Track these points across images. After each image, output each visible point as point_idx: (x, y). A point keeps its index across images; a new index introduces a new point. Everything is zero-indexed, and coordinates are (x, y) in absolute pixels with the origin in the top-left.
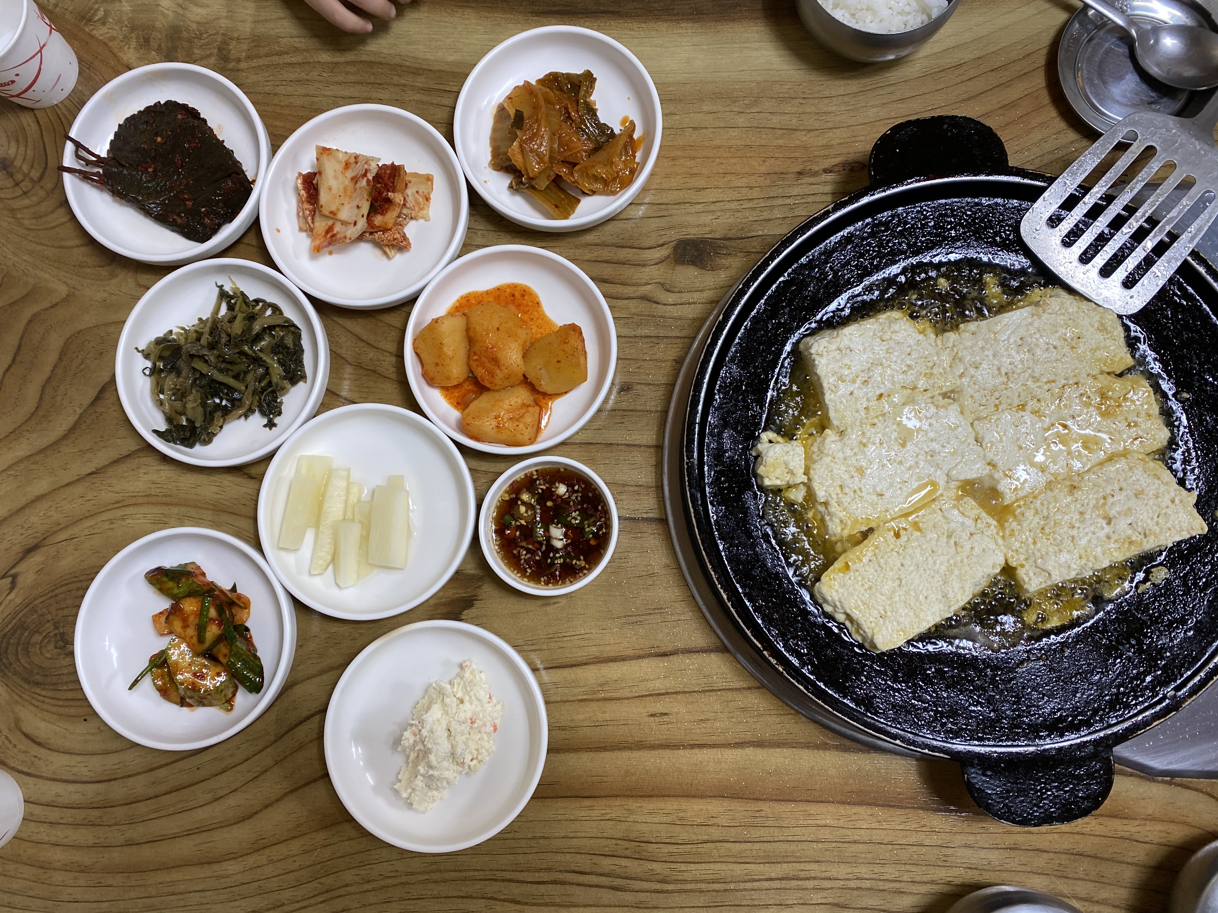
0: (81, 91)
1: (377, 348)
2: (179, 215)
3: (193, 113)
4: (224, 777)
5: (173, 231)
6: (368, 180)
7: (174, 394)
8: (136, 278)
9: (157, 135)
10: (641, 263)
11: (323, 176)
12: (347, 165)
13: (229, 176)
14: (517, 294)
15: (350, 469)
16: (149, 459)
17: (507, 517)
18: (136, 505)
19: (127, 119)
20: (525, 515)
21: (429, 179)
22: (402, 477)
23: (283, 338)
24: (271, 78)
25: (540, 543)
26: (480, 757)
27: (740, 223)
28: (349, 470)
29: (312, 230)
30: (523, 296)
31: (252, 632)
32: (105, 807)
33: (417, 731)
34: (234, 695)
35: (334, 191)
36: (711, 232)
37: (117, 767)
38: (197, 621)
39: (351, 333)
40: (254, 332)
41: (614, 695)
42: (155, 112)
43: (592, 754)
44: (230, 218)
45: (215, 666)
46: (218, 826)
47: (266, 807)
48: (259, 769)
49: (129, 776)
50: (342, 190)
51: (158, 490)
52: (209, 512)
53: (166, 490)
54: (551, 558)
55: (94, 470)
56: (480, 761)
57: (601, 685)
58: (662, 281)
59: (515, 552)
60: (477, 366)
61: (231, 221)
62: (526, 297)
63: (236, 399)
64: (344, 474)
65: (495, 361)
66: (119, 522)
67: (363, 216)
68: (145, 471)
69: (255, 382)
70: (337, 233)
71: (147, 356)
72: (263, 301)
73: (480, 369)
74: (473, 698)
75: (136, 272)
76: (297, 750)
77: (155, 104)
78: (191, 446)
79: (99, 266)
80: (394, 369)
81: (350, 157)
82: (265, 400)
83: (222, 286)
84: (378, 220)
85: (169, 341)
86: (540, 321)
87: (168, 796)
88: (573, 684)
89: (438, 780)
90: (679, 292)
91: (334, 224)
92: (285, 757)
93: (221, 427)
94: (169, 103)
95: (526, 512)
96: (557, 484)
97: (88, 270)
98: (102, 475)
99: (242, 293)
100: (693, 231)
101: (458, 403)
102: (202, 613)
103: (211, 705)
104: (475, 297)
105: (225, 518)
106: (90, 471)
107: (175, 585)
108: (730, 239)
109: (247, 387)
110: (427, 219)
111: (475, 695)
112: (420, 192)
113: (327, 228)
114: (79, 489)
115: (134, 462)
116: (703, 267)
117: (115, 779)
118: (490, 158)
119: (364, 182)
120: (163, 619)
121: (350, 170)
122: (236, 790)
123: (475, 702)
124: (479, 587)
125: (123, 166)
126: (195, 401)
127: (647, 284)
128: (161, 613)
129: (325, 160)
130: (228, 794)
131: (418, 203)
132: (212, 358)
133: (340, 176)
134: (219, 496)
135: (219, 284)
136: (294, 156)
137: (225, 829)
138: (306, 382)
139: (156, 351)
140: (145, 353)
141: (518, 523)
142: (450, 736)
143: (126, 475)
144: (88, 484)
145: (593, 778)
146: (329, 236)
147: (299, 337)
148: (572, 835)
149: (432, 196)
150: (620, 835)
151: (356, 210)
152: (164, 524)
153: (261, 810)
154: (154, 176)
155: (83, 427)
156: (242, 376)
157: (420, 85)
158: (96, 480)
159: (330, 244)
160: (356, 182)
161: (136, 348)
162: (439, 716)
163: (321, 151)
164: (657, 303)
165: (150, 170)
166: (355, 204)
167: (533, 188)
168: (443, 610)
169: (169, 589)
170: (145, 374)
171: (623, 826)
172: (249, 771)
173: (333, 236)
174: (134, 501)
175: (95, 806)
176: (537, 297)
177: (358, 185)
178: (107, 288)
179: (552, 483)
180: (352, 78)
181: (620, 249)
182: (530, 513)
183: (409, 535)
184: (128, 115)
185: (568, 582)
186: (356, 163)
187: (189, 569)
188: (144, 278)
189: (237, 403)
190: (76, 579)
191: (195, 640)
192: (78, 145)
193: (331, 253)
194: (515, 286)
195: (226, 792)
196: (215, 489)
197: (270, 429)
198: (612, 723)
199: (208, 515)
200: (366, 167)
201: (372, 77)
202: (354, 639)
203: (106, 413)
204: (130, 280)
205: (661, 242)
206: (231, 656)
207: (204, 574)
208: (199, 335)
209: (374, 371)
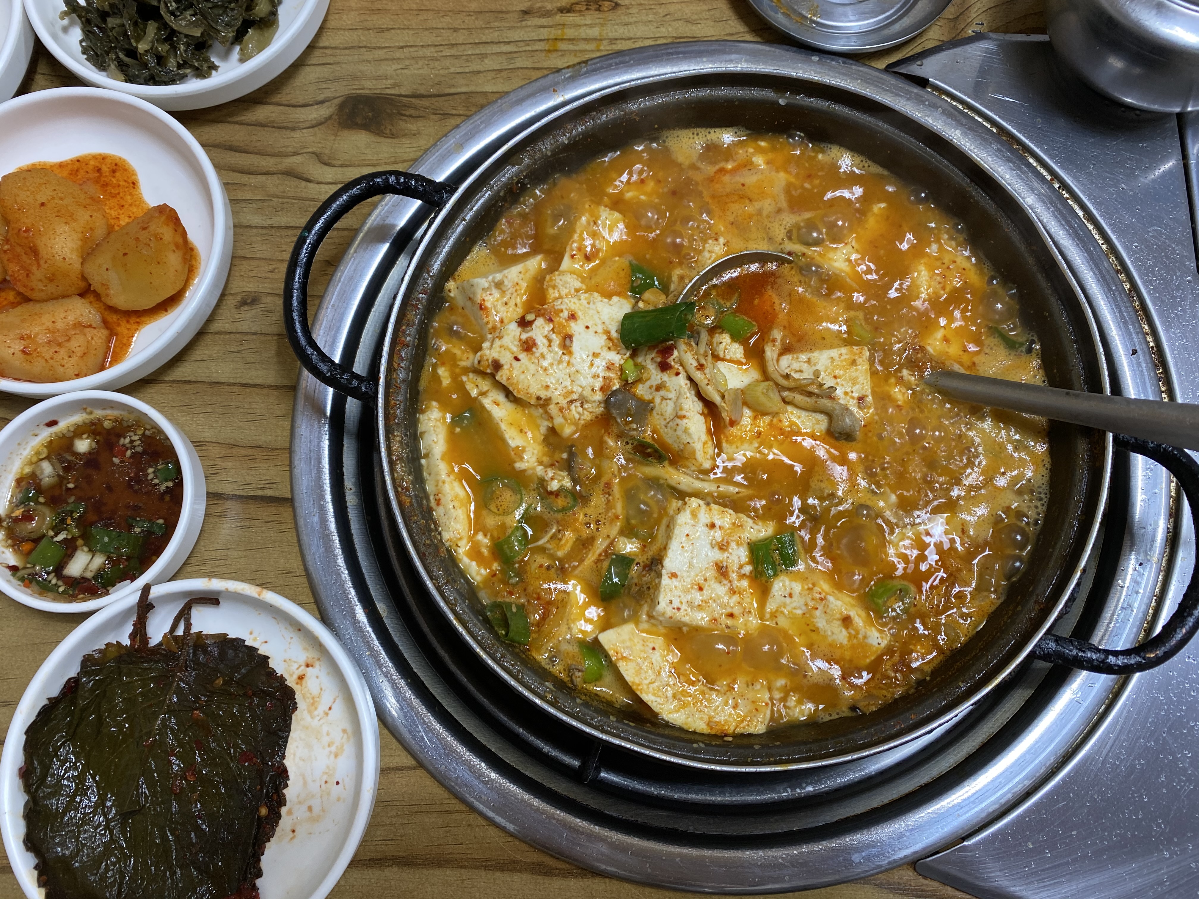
10: (290, 125)
14: (105, 169)
27: (436, 75)
30: (114, 171)
36: (394, 86)
58: (318, 150)
65: (34, 252)
90: (342, 166)
100: (368, 84)
108: (421, 96)
116: (380, 133)
127: (296, 154)
164: (308, 180)
176: (134, 174)
194: (104, 158)
205: (320, 98)
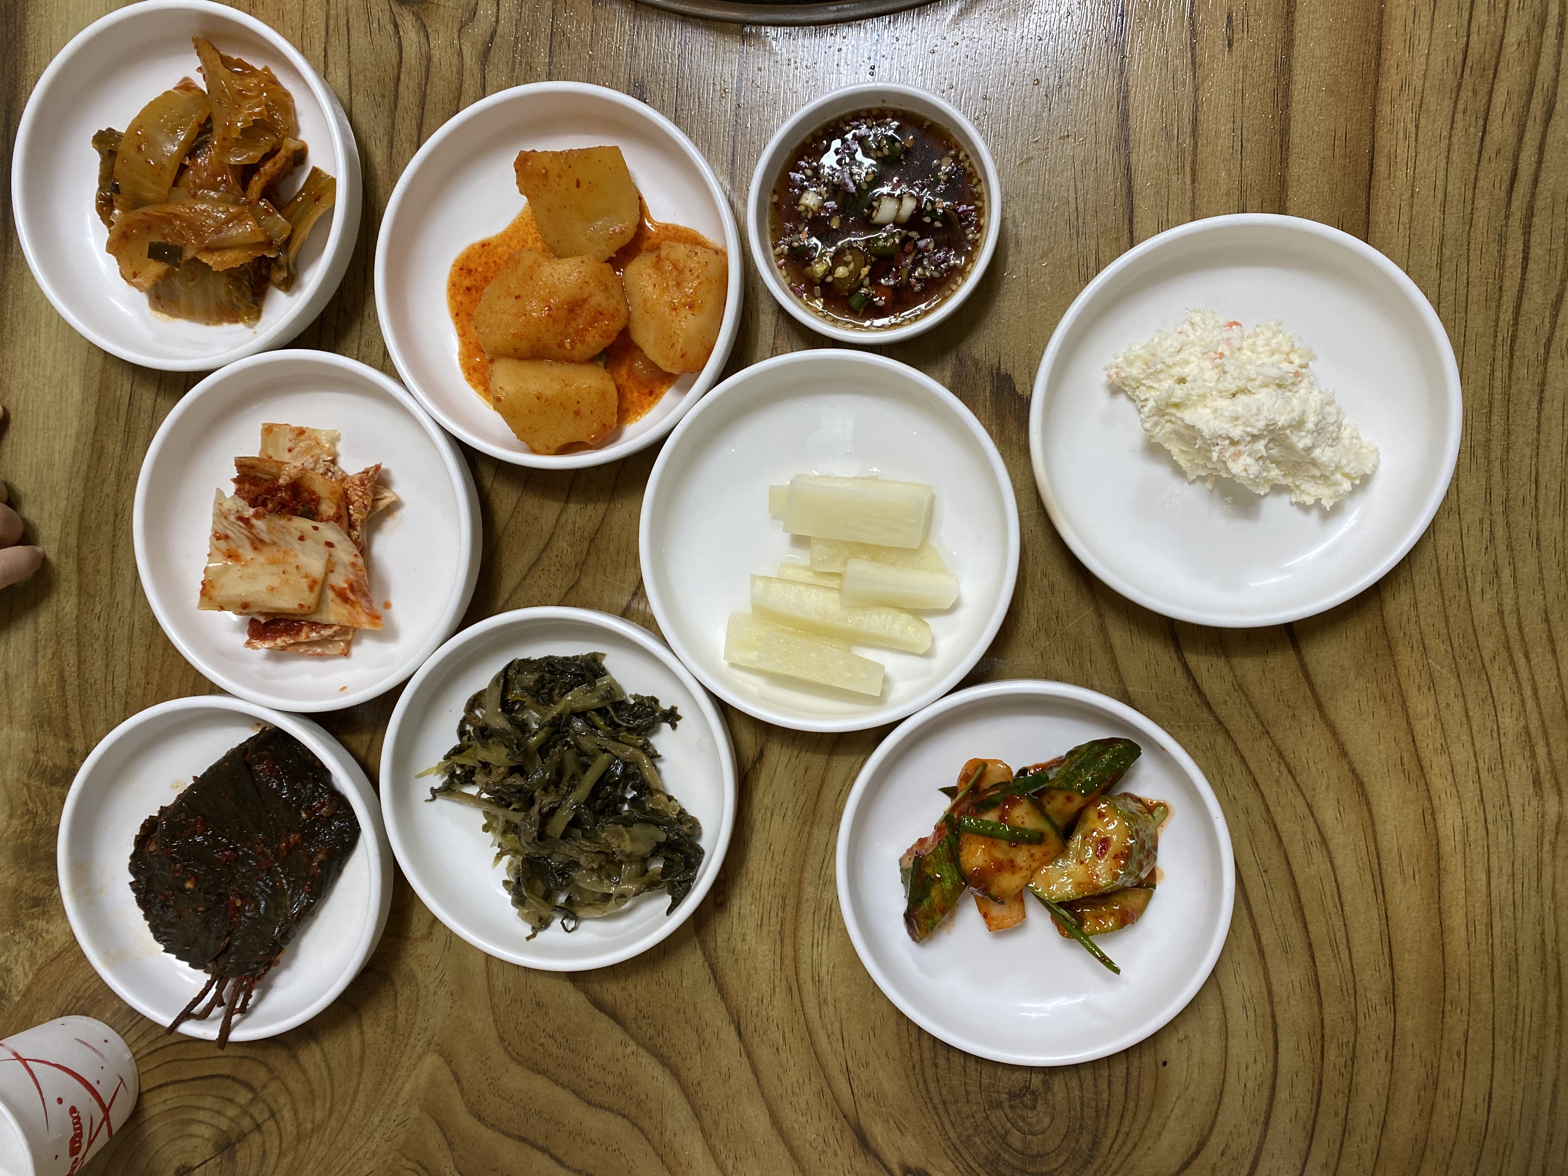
0: (114, 1014)
1: (553, 534)
2: (311, 857)
3: (150, 827)
4: (1286, 828)
5: (339, 872)
6: (257, 516)
7: (609, 877)
8: (416, 940)
9: (183, 890)
10: (424, 63)
11: (250, 600)
12: (232, 555)
13: (248, 766)
14: (467, 283)
15: (753, 576)
16: (719, 932)
17: (854, 302)
18: (796, 959)
19: (157, 938)
20: (852, 266)
21: (268, 430)
22: (772, 488)
23: (526, 689)
24: (101, 699)
25: (905, 240)
26: (1285, 348)
28: (754, 578)
29: (344, 630)
30: (470, 271)
31: (1028, 763)
32: (1323, 1036)
33: (1232, 449)
34: (1139, 800)
35: (275, 582)
37: (1251, 1014)
38: (1004, 844)
39: (524, 578)
40: (508, 727)
41: (1187, 114)
42: (148, 892)
43: (1293, 158)
44: (323, 773)
45: (1086, 821)
46: (1371, 840)
47: (1344, 753)
48: (1275, 765)
49: (1270, 992)
50: (274, 569)
51: (773, 919)
52: (816, 832)
53: (774, 906)
54: (933, 220)
55: (732, 1028)
56: (1293, 349)
57: (1169, 138)
58: (457, 25)
59: (918, 287)
60: (583, 342)
61: (327, 772)
62: (472, 267)
63: (624, 770)
64: (760, 584)
65: (574, 306)
66: (824, 989)
67: (316, 528)
68: (739, 940)
69: (596, 735)
70: (346, 582)
71: (542, 924)
72: (463, 722)
73: (589, 338)
74: (1177, 359)
75: (407, 939)
76: (1246, 695)
77: (134, 890)
78: (700, 852)
79: (396, 999)
80: (590, 507)
81: (217, 549)
82: (628, 722)
83: (432, 789)
84: (327, 508)
85: (519, 883)
86: (514, 243)
87: (1311, 927)
88: (1164, 191)
89: (1324, 418)
91: (333, 588)
92: (1257, 716)
93: (670, 798)
94: (134, 868)
95: (847, 264)
96: (801, 208)
97: (401, 1018)
98: (743, 1014)
99: (447, 757)
101: (651, 393)
102: (991, 836)
103: (1155, 839)
104: (469, 357)
105: (826, 805)
106: (734, 1034)
107: (937, 886)
109: (605, 751)
110: (335, 440)
111: (1171, 355)
112: (289, 445)
113: (338, 601)
114: (764, 1054)
115: (724, 958)
117: (1273, 1016)
118: (240, 326)
119: (259, 524)
120: (996, 911)
121: (241, 551)
122: (1310, 807)
123: (1184, 355)
124: (976, 363)
125: (228, 946)
126: (620, 836)
127: (461, 54)
128: (985, 916)
129: (223, 593)
130: (1316, 822)
131: (308, 450)
132: (547, 800)
133: (250, 570)
134: (789, 813)
135: (430, 796)
136: (220, 656)
137: (1380, 828)
138: (603, 655)
139: (535, 903)
140: (537, 925)
141: (867, 282)
142: (1244, 391)
143: (744, 973)
144: (756, 1039)
145: (1337, 155)
146: (351, 596)
147: (526, 662)
148: (1440, 195)
149: (295, 424)
150: (1448, 104)
151: (308, 543)
152: (833, 908)
153: (1350, 764)
154: (249, 897)
155: (659, 1041)
156: (585, 759)
157: (119, 448)
158: (751, 1026)
159: (365, 595)
160: (262, 541)
161: (528, 938)
162: (1208, 411)
163: (206, 599)
164: (494, 32)
165: (238, 903)
166: (296, 544)
167: (288, 242)
168: (1012, 426)
169: (944, 898)
170: (573, 929)
171: (1431, 100)
172: (1278, 781)
173: (352, 588)
174: (789, 961)
175: (1318, 1055)
176: (473, 247)
177: (265, 537)
178: (432, 988)
179: (797, 217)
180: (104, 564)
181: (400, 101)
182: (849, 258)
183: (874, 478)
184: (150, 935)
185: (978, 189)
186: (227, 537)
187: (909, 864)
188: (418, 927)
189: (631, 770)
190: (918, 1067)
191: (1037, 851)
192: (186, 1015)
193: (387, 605)
194: (453, 285)
195: (1312, 825)
196: (777, 819)
197: (679, 718)
198: (1238, 120)
199: (819, 835)
200: (232, 518)
201: (104, 529)
202: (1052, 587)
203: (637, 1001)
204: (420, 950)
205: (391, 26)
206: (1070, 788)
207: (922, 841)
208: (510, 828)
209: (592, 541)
